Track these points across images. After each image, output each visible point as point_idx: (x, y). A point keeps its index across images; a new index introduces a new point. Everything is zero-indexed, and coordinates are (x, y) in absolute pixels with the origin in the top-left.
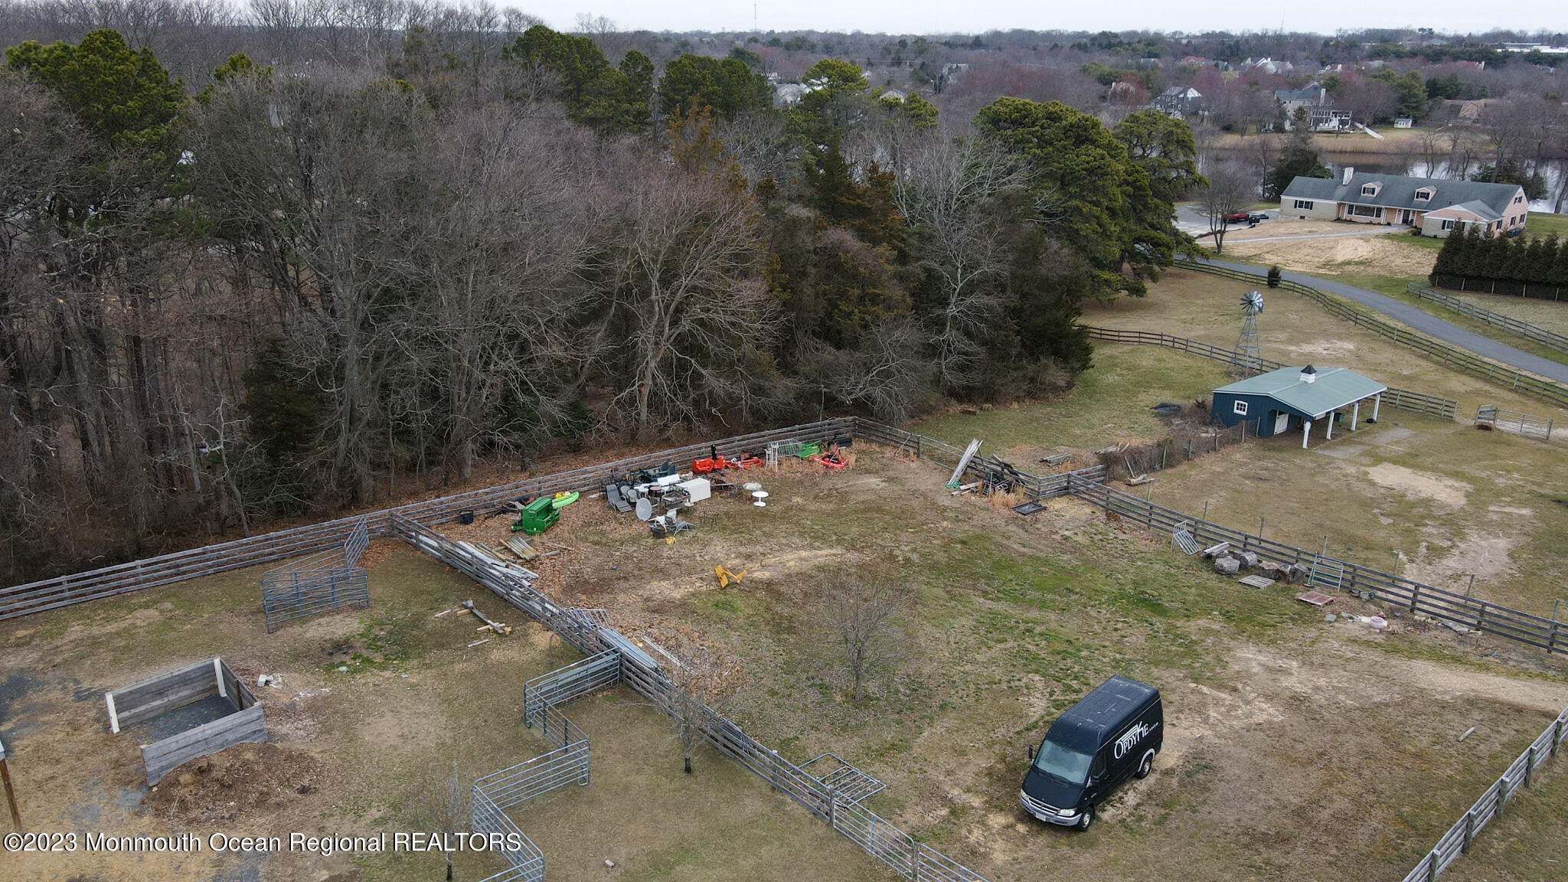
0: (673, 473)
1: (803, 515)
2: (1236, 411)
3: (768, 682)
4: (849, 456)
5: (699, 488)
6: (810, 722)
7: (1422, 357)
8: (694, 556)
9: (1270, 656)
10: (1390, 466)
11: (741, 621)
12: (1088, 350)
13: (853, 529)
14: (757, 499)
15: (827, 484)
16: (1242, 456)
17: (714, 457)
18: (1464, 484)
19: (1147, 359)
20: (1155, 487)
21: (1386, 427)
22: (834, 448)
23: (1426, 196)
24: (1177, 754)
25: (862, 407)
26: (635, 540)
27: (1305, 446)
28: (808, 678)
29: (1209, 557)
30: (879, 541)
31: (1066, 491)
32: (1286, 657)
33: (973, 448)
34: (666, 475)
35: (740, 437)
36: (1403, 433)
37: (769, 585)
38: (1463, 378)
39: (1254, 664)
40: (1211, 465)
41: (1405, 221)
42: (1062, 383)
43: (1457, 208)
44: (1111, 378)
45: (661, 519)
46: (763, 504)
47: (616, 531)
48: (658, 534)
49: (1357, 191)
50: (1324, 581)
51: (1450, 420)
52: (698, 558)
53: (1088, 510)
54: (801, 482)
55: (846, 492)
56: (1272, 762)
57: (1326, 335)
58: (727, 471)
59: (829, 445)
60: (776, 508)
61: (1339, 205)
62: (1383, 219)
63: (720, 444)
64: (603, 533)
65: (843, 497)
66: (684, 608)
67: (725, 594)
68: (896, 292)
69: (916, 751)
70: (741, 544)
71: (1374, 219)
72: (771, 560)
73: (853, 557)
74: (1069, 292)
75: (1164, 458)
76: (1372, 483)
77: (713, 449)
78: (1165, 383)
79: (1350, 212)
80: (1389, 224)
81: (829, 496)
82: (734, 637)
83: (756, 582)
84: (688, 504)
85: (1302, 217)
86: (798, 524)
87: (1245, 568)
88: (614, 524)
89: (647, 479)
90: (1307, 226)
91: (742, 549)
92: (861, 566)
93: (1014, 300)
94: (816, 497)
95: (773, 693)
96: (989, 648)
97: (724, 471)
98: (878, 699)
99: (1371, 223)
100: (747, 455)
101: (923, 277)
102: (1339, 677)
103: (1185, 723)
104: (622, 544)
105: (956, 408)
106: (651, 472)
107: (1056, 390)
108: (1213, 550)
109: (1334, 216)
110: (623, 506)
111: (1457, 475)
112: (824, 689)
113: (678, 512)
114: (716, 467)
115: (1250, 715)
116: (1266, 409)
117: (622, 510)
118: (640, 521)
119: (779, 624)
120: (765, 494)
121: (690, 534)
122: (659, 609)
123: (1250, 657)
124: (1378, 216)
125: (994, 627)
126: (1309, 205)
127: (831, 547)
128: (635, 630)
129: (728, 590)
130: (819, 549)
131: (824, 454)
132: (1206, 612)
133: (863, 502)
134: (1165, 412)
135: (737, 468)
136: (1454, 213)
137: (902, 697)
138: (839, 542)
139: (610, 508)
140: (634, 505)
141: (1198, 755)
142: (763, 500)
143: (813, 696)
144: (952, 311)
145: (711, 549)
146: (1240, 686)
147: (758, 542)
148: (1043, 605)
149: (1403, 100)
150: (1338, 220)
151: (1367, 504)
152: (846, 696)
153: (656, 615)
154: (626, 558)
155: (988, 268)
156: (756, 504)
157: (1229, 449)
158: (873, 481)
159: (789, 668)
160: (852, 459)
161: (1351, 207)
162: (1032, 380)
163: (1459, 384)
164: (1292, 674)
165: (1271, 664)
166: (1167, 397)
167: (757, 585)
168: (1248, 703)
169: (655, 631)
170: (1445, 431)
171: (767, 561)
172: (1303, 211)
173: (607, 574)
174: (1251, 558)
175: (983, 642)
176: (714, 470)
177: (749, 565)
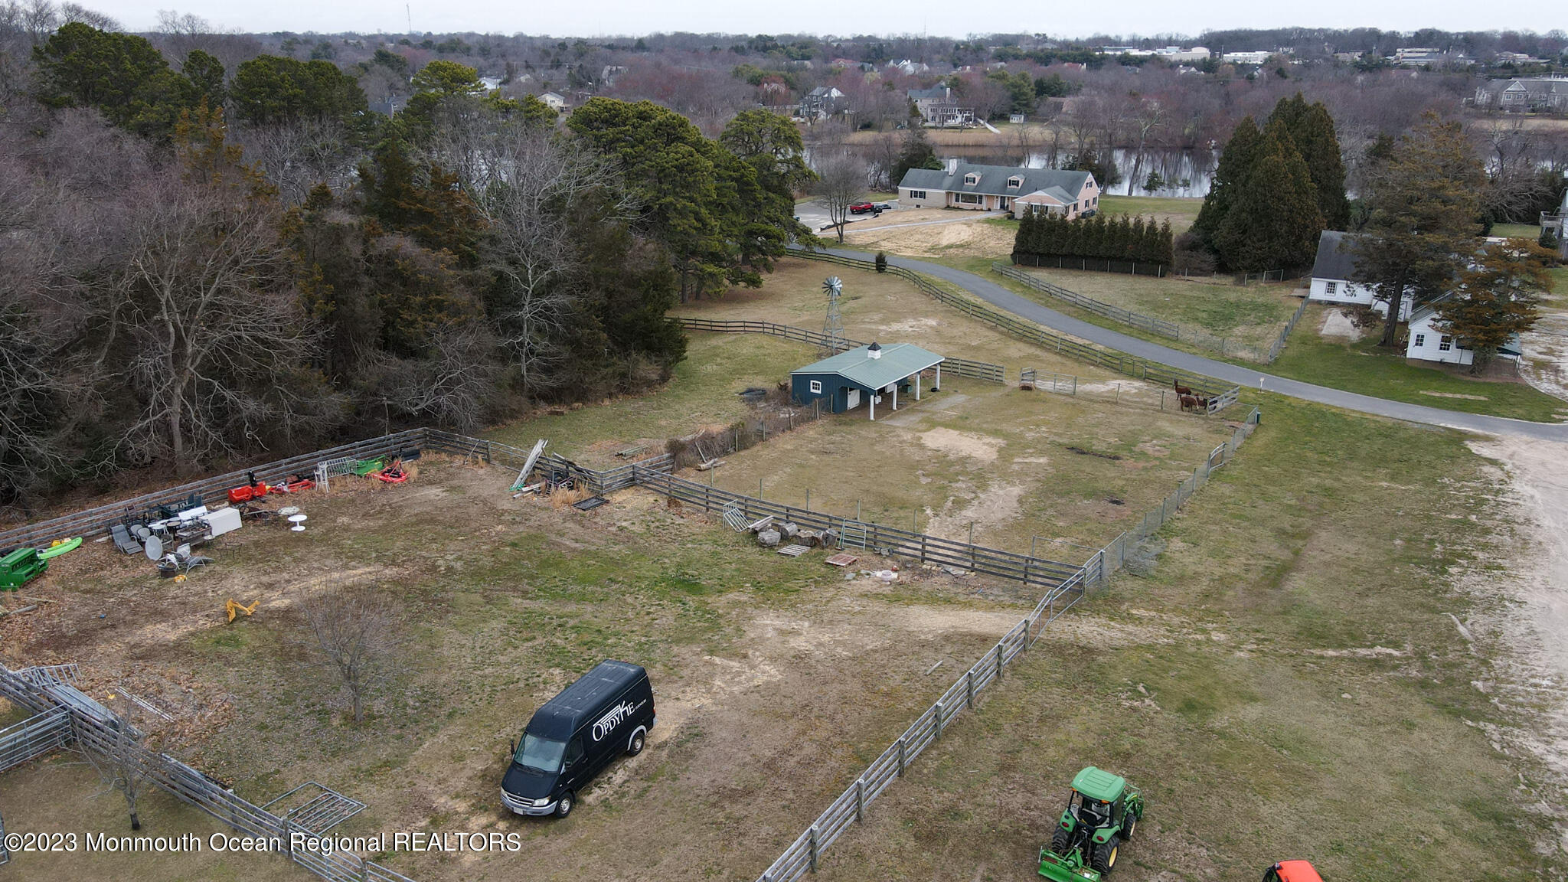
0: (199, 505)
1: (346, 535)
2: (812, 390)
3: (259, 716)
4: (411, 469)
5: (225, 520)
6: (298, 752)
7: (992, 328)
8: (206, 592)
9: (786, 620)
10: (942, 430)
11: (243, 656)
12: (682, 344)
13: (398, 544)
14: (294, 524)
15: (382, 499)
16: (816, 432)
17: (253, 484)
18: (1000, 440)
19: (748, 347)
20: (722, 472)
21: (947, 394)
22: (398, 461)
23: (1016, 183)
24: (673, 727)
25: (427, 417)
26: (136, 583)
27: (872, 418)
28: (307, 707)
29: (755, 532)
30: (424, 554)
31: (632, 482)
32: (800, 619)
33: (538, 448)
34: (192, 507)
35: (288, 460)
36: (959, 399)
37: (287, 615)
38: (1021, 345)
39: (770, 629)
40: (785, 442)
41: (1002, 207)
42: (654, 377)
43: (1039, 193)
44: (710, 368)
45: (171, 557)
46: (301, 528)
47: (116, 575)
48: (167, 573)
49: (961, 180)
50: (852, 542)
51: (1001, 383)
52: (210, 594)
53: (651, 499)
54: (353, 501)
55: (401, 506)
56: (758, 721)
57: (915, 313)
58: (271, 497)
59: (393, 459)
60: (316, 531)
61: (948, 193)
62: (984, 206)
63: (260, 471)
64: (100, 580)
65: (395, 511)
66: (178, 651)
67: (231, 629)
68: (462, 297)
69: (412, 762)
70: (266, 573)
71: (977, 205)
72: (293, 587)
73: (390, 572)
74: (655, 287)
75: (738, 440)
76: (922, 447)
77: (251, 475)
78: (756, 366)
79: (957, 200)
80: (989, 210)
81: (380, 512)
82: (231, 674)
83: (271, 612)
84: (208, 537)
85: (918, 206)
86: (337, 545)
87: (786, 539)
88: (117, 567)
89: (166, 514)
90: (922, 214)
91: (265, 579)
92: (395, 582)
93: (598, 297)
94: (365, 515)
95: (262, 727)
96: (516, 648)
97: (266, 497)
98: (381, 717)
99: (975, 209)
100: (295, 478)
101: (493, 280)
102: (844, 632)
103: (689, 696)
104: (120, 590)
105: (544, 409)
106: (174, 507)
107: (650, 384)
108: (758, 524)
109: (944, 203)
110: (132, 547)
111: (995, 433)
112: (324, 714)
113: (194, 549)
114: (257, 494)
115: (752, 679)
116: (838, 386)
117: (130, 552)
118: (150, 562)
119: (287, 654)
120: (303, 517)
121: (206, 569)
122: (147, 655)
123: (768, 623)
124: (980, 203)
125: (528, 625)
126: (922, 195)
127: (369, 565)
128: (109, 681)
129: (235, 625)
130: (355, 568)
131: (387, 468)
132: (740, 586)
133: (416, 515)
134: (754, 396)
135: (282, 493)
136: (1040, 199)
137: (409, 711)
138: (378, 559)
139: (118, 551)
140: (143, 544)
141: (693, 724)
142: (301, 524)
143: (309, 723)
144: (526, 313)
145: (226, 583)
146: (750, 653)
147: (285, 568)
148: (582, 598)
149: (1015, 97)
150: (948, 207)
151: (913, 467)
152: (345, 719)
153: (140, 662)
154: (121, 603)
155: (560, 267)
156: (294, 529)
157: (805, 427)
158: (433, 493)
159: (288, 699)
160: (414, 472)
161: (957, 195)
162: (624, 375)
163: (1017, 350)
164: (801, 634)
165: (784, 627)
166: (759, 382)
167: (272, 614)
168: (752, 667)
169: (135, 679)
170: (996, 394)
171: (291, 588)
172: (918, 201)
173: (92, 624)
174: (791, 528)
175: (510, 643)
176: (253, 498)
177: (267, 594)
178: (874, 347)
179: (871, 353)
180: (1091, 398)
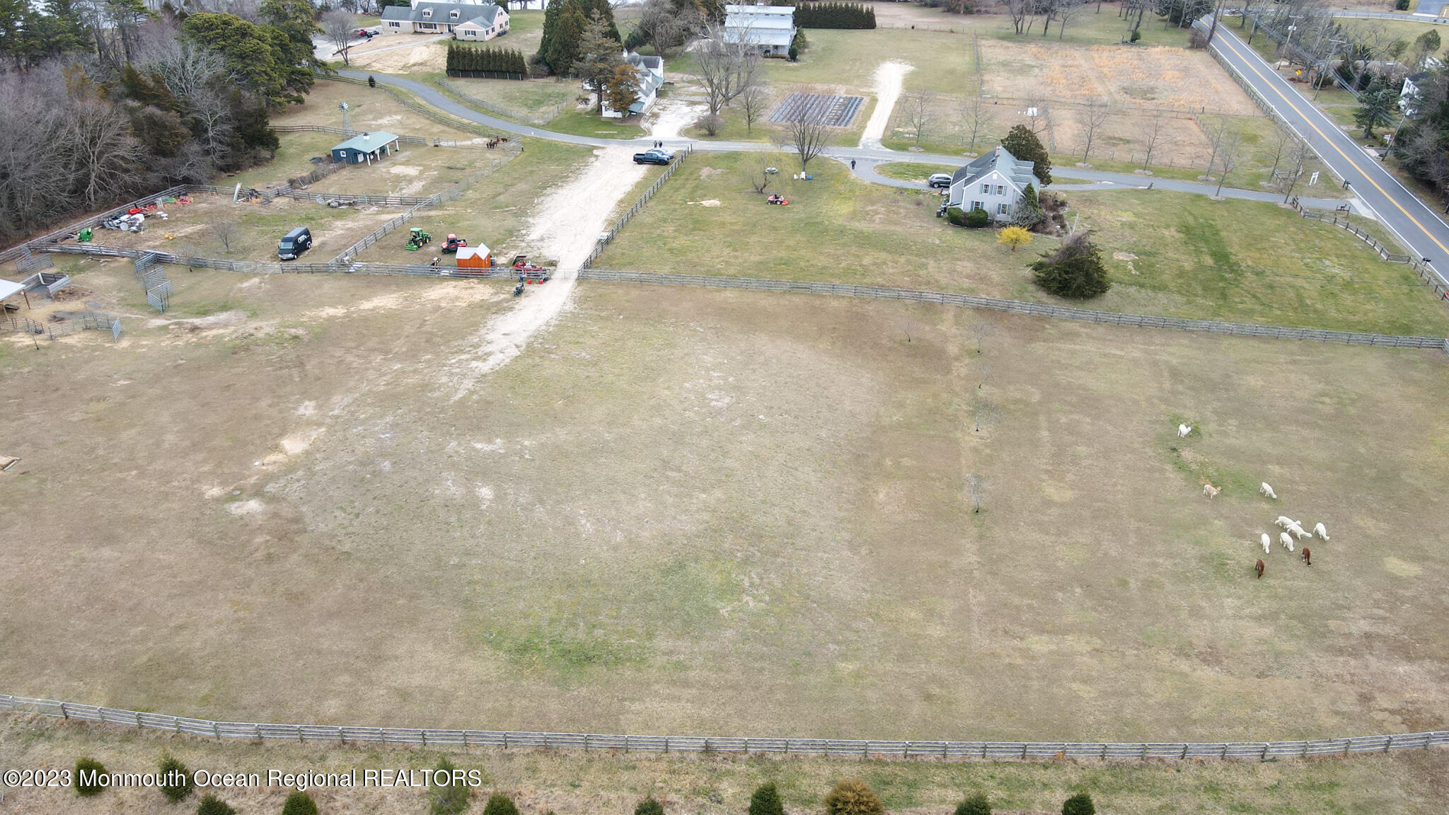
0: (123, 215)
1: (184, 218)
2: (342, 156)
4: (189, 198)
5: (139, 217)
7: (428, 118)
10: (398, 166)
11: (183, 244)
12: (276, 140)
13: (205, 219)
14: (163, 217)
15: (187, 208)
16: (346, 173)
17: (140, 206)
18: (421, 167)
19: (307, 139)
20: (311, 188)
21: (402, 152)
22: (181, 197)
23: (455, 16)
25: (187, 180)
27: (369, 164)
29: (329, 204)
30: (216, 220)
31: (278, 195)
32: (348, 221)
33: (238, 186)
34: (121, 216)
35: (146, 198)
36: (408, 153)
37: (188, 237)
38: (439, 126)
40: (334, 177)
41: (449, 32)
42: (269, 157)
43: (469, 23)
44: (292, 150)
48: (135, 232)
49: (420, 15)
50: (363, 203)
51: (426, 145)
53: (288, 199)
54: (176, 209)
56: (340, 239)
57: (390, 113)
58: (145, 211)
59: (179, 196)
60: (173, 218)
61: (414, 23)
62: (437, 31)
63: (140, 201)
65: (195, 211)
68: (185, 130)
71: (433, 31)
72: (182, 231)
73: (209, 225)
74: (260, 116)
75: (314, 178)
76: (390, 173)
77: (135, 205)
78: (314, 147)
79: (420, 28)
80: (441, 34)
81: (191, 211)
84: (140, 222)
85: (395, 32)
86: (183, 221)
87: (340, 205)
90: (399, 37)
91: (170, 230)
92: (213, 227)
93: (237, 124)
94: (186, 212)
99: (432, 34)
100: (151, 204)
101: (194, 121)
102: (362, 222)
105: (224, 175)
106: (114, 217)
107: (267, 160)
108: (330, 201)
109: (412, 30)
110: (114, 227)
111: (418, 165)
114: (142, 210)
116: (353, 154)
117: (114, 229)
118: (124, 230)
120: (165, 215)
121: (147, 230)
123: (339, 223)
124: (435, 29)
125: (263, 233)
126: (397, 25)
127: (200, 224)
130: (196, 226)
132: (328, 217)
133: (204, 211)
134: (316, 161)
135: (148, 209)
136: (468, 26)
139: (109, 228)
140: (118, 226)
142: (166, 217)
144: (211, 134)
145: (158, 232)
147: (173, 227)
148: (277, 225)
150: (415, 32)
151: (385, 180)
155: (221, 113)
157: (341, 171)
158: (204, 205)
160: (191, 199)
161: (420, 25)
162: (255, 157)
163: (437, 128)
164: (349, 224)
165: (344, 223)
166: (317, 155)
168: (336, 231)
170: (423, 150)
172: (395, 28)
174: (341, 201)
178: (366, 135)
179: (365, 138)
180: (463, 148)
